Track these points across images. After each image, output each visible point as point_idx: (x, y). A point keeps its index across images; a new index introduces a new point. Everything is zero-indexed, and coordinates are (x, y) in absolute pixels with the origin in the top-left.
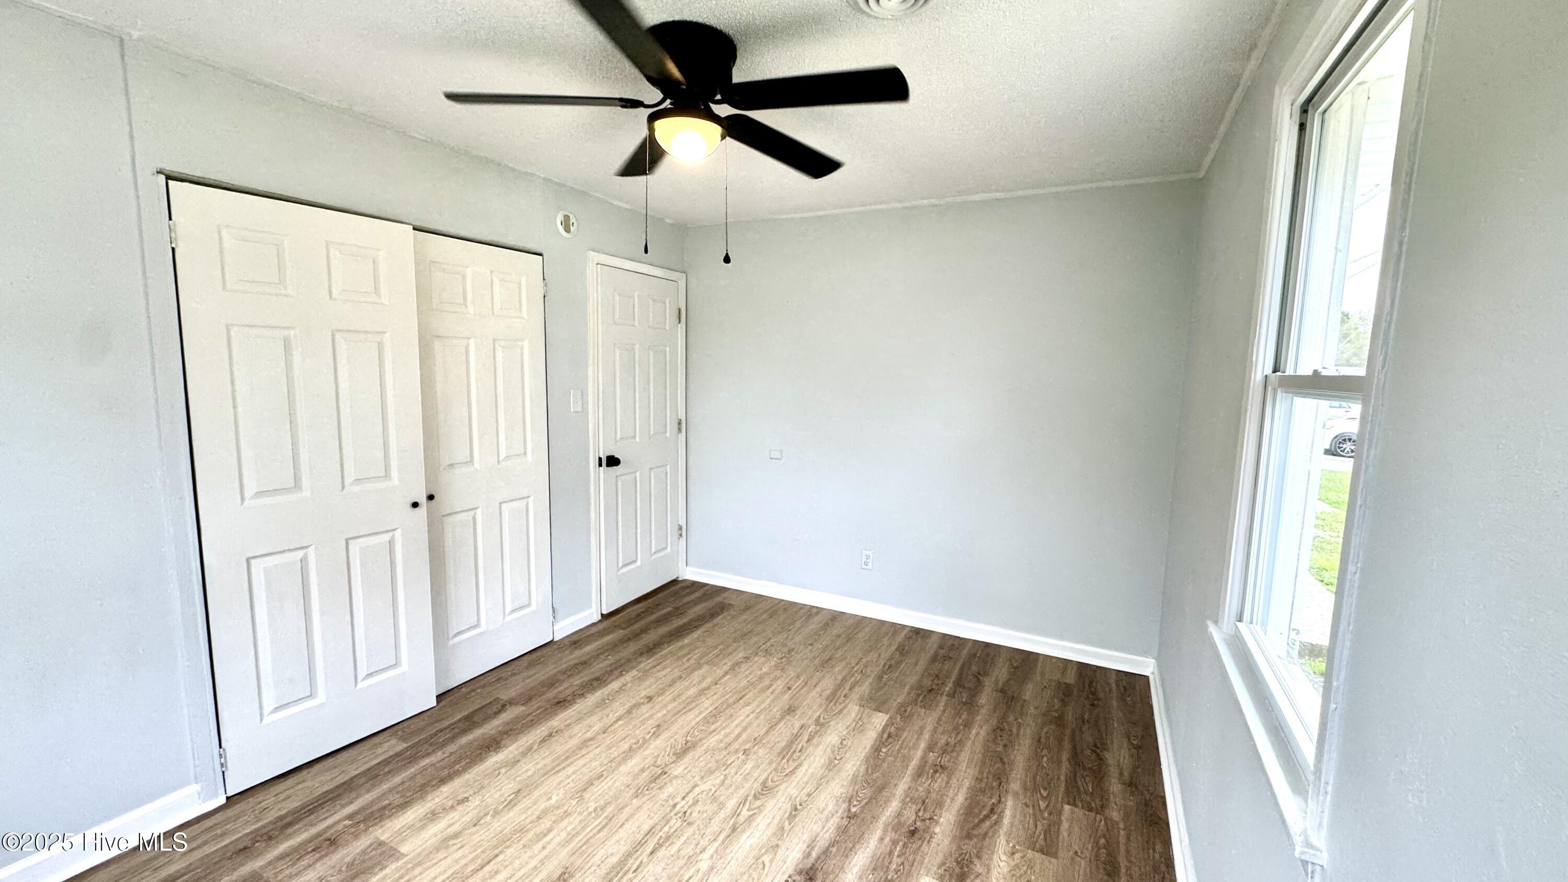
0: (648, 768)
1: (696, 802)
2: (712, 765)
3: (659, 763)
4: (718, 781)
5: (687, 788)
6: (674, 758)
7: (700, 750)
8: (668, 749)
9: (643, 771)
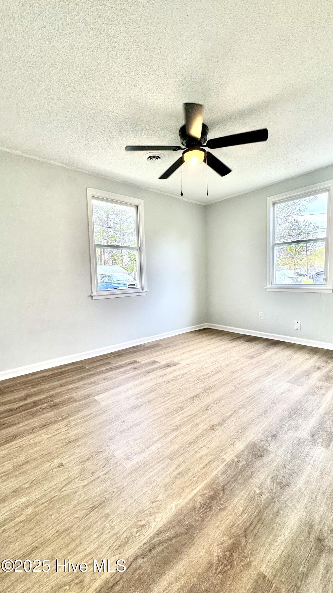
0: (211, 393)
1: (194, 381)
2: (184, 391)
3: (207, 394)
4: (184, 385)
5: (196, 385)
6: (200, 395)
7: (189, 396)
8: (202, 398)
9: (213, 392)
